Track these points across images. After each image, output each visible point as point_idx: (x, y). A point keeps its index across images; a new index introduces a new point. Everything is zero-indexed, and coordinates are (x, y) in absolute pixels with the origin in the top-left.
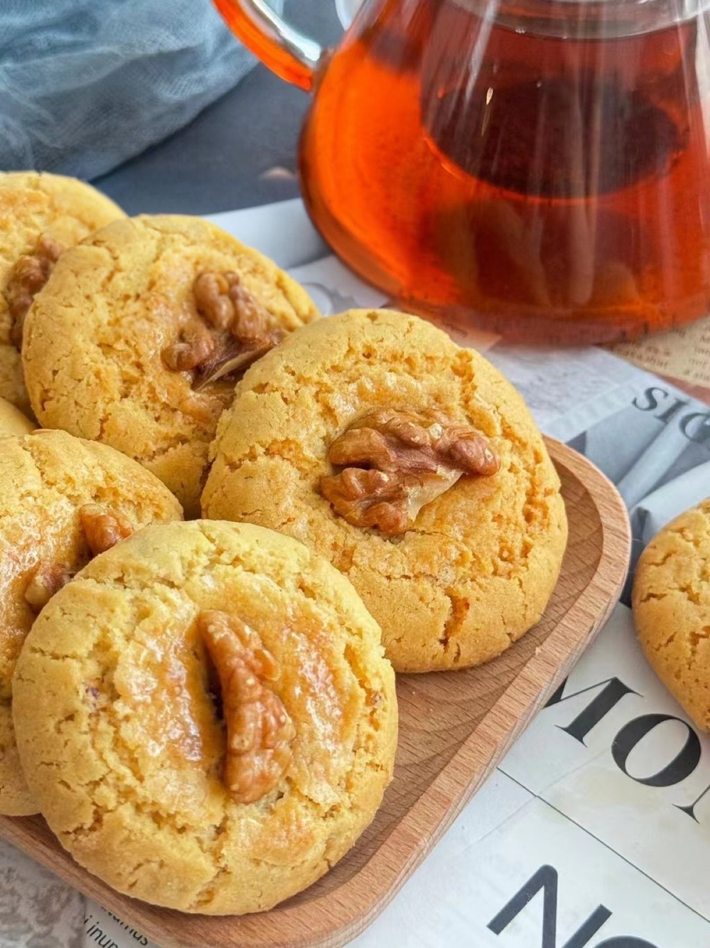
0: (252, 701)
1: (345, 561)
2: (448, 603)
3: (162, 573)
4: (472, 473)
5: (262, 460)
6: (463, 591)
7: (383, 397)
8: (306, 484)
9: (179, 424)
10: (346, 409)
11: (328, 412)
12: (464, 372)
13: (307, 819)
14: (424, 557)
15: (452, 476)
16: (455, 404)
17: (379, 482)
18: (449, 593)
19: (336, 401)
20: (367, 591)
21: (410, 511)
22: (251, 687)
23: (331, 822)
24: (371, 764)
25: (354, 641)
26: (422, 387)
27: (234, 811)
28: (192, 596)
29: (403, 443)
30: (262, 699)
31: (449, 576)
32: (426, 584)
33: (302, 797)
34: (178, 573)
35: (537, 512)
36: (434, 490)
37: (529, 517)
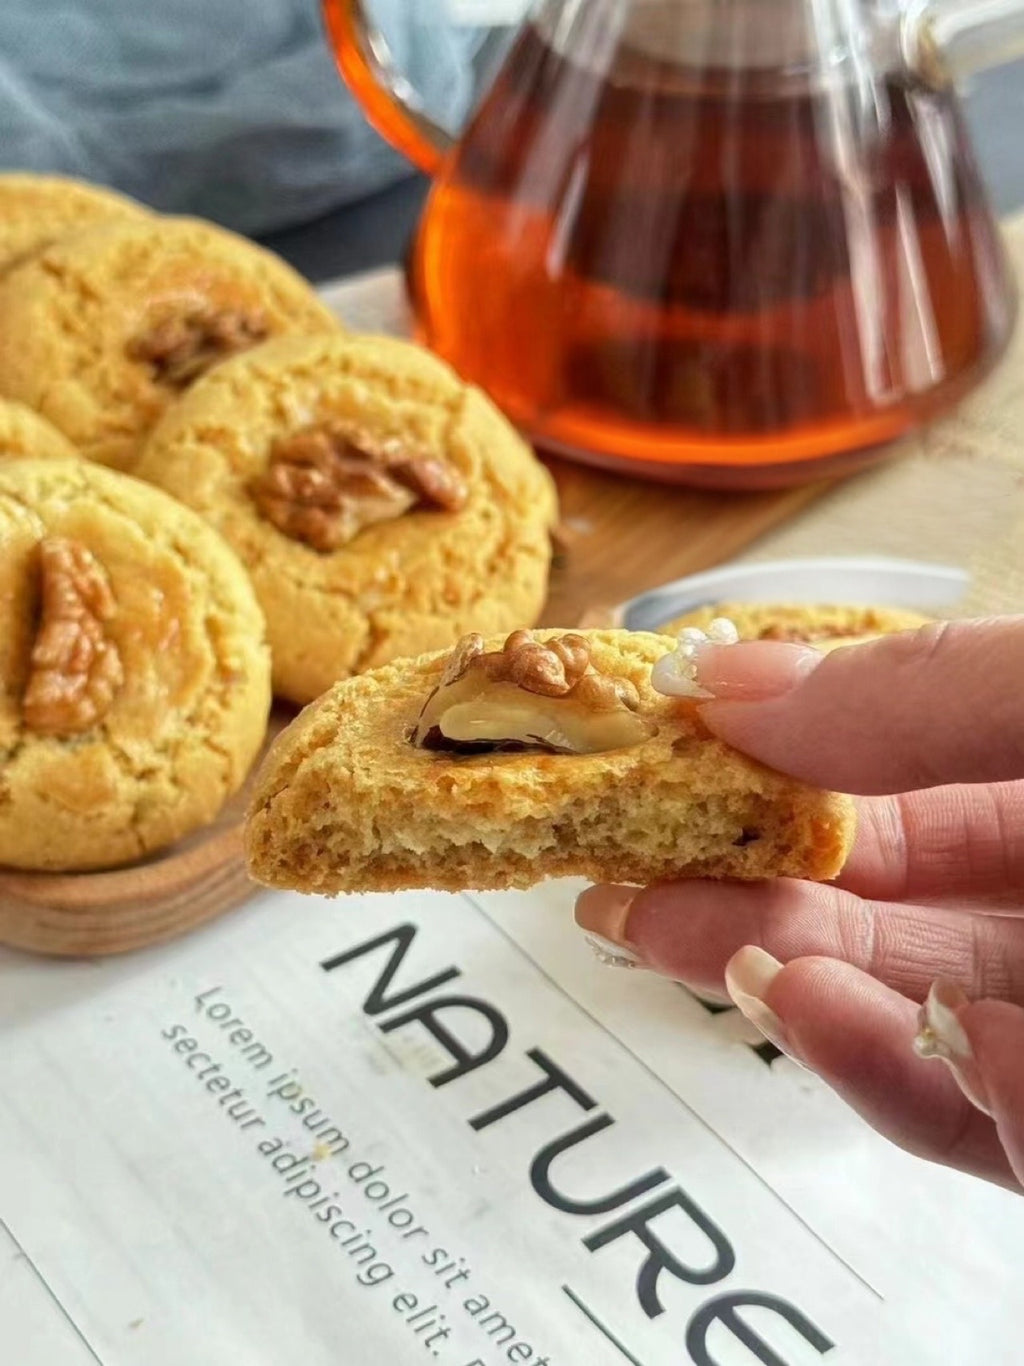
0: (67, 619)
1: (252, 558)
2: (363, 626)
3: (14, 488)
4: (429, 504)
5: (190, 445)
6: (384, 619)
7: (347, 407)
8: (234, 480)
9: (124, 414)
10: (301, 415)
11: (280, 413)
12: (454, 408)
13: (113, 772)
14: (348, 573)
15: (401, 498)
16: (433, 433)
17: (308, 481)
18: (370, 617)
19: (290, 400)
20: (267, 595)
21: (344, 527)
22: (71, 604)
23: (143, 786)
24: (207, 741)
25: (221, 616)
26: (399, 407)
27: (30, 739)
28: (41, 516)
29: (349, 450)
30: (81, 621)
31: (373, 600)
32: (341, 603)
33: (113, 747)
34: (32, 493)
35: (503, 566)
36: (377, 509)
37: (492, 569)
